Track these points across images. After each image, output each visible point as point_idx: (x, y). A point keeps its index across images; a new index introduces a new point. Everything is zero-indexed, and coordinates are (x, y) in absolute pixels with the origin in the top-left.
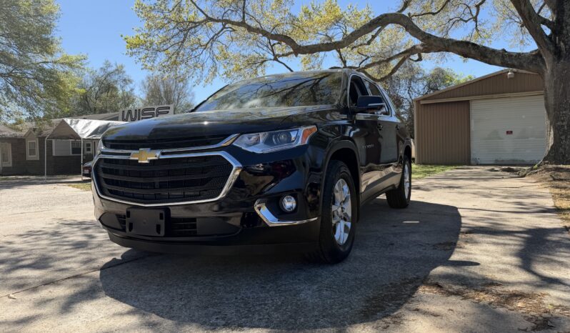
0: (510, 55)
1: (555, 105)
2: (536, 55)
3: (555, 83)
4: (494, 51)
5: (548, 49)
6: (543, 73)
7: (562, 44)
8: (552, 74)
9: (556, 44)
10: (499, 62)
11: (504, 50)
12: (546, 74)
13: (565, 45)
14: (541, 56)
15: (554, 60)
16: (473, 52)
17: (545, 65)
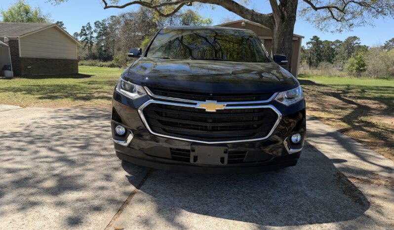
0: (257, 15)
1: (278, 49)
2: (270, 17)
3: (279, 36)
4: (247, 10)
5: (278, 15)
6: (274, 29)
7: (285, 12)
8: (279, 30)
9: (282, 12)
10: (250, 17)
11: (253, 10)
12: (275, 30)
13: (287, 13)
14: (273, 18)
15: (280, 22)
16: (235, 8)
17: (275, 24)
